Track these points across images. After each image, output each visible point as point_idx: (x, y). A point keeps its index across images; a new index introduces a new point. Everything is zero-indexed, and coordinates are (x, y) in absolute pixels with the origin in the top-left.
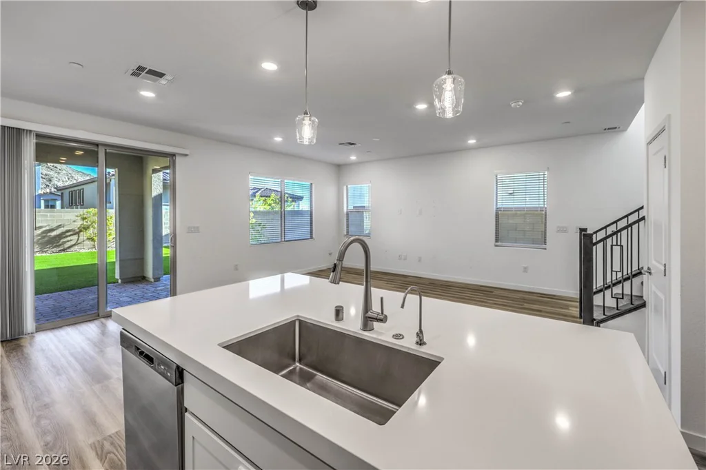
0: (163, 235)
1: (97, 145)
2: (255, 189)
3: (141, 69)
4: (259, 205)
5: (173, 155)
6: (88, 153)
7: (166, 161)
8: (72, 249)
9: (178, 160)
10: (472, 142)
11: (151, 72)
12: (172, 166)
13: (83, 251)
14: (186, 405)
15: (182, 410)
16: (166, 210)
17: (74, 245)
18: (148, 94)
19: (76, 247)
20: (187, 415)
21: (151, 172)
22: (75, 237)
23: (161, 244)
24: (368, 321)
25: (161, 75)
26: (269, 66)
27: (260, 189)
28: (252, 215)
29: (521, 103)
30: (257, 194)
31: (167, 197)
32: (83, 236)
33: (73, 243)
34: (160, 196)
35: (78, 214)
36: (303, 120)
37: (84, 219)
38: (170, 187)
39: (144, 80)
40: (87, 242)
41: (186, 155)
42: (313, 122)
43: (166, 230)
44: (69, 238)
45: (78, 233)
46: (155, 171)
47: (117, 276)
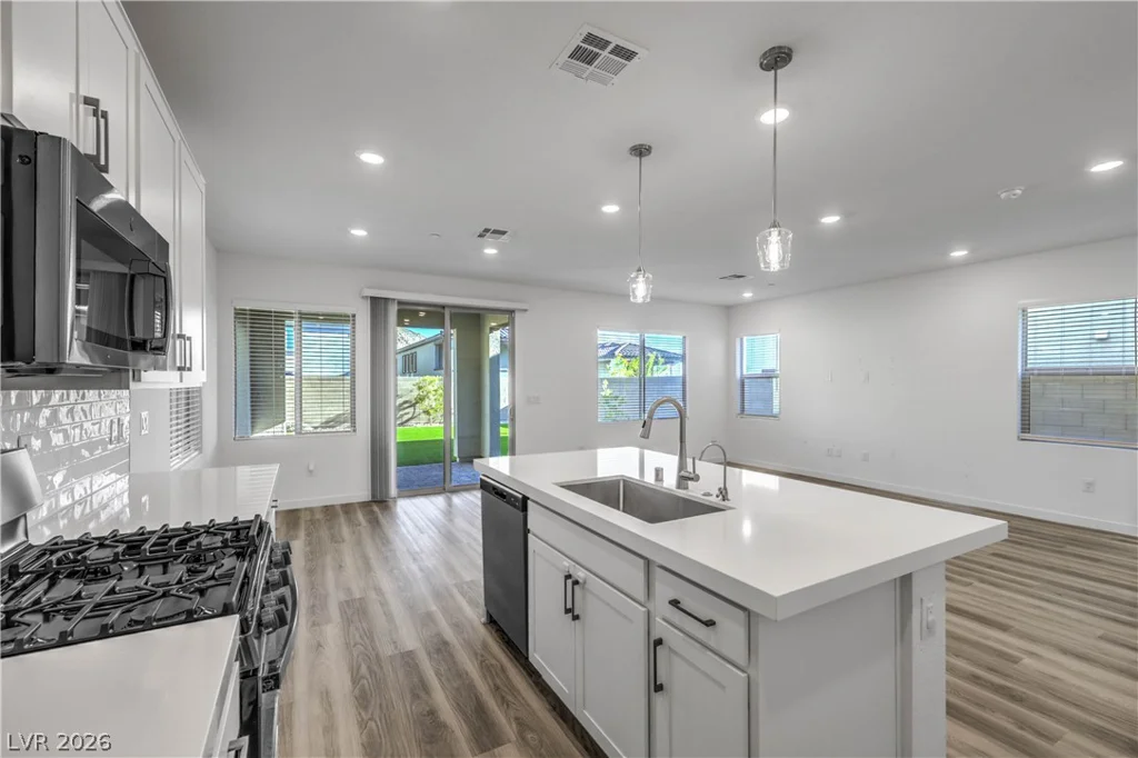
0: (501, 407)
1: (443, 307)
2: (613, 345)
3: (487, 230)
4: (619, 369)
5: (511, 312)
6: (434, 315)
7: (505, 318)
8: (409, 423)
9: (518, 316)
10: (959, 254)
11: (495, 232)
12: (510, 323)
13: (418, 426)
14: (529, 527)
15: (526, 531)
16: (504, 379)
17: (411, 418)
18: (490, 251)
19: (413, 421)
20: (530, 535)
21: (488, 331)
22: (411, 410)
23: (499, 420)
24: (683, 480)
25: (504, 233)
26: (611, 209)
27: (620, 346)
28: (606, 382)
29: (1019, 192)
30: (616, 353)
31: (505, 361)
32: (420, 408)
33: (410, 416)
34: (498, 356)
35: (414, 382)
36: (637, 277)
37: (420, 388)
38: (508, 347)
39: (489, 238)
40: (423, 416)
41: (526, 310)
42: (648, 278)
43: (504, 402)
44: (406, 411)
45: (413, 405)
46: (492, 329)
47: (456, 454)
